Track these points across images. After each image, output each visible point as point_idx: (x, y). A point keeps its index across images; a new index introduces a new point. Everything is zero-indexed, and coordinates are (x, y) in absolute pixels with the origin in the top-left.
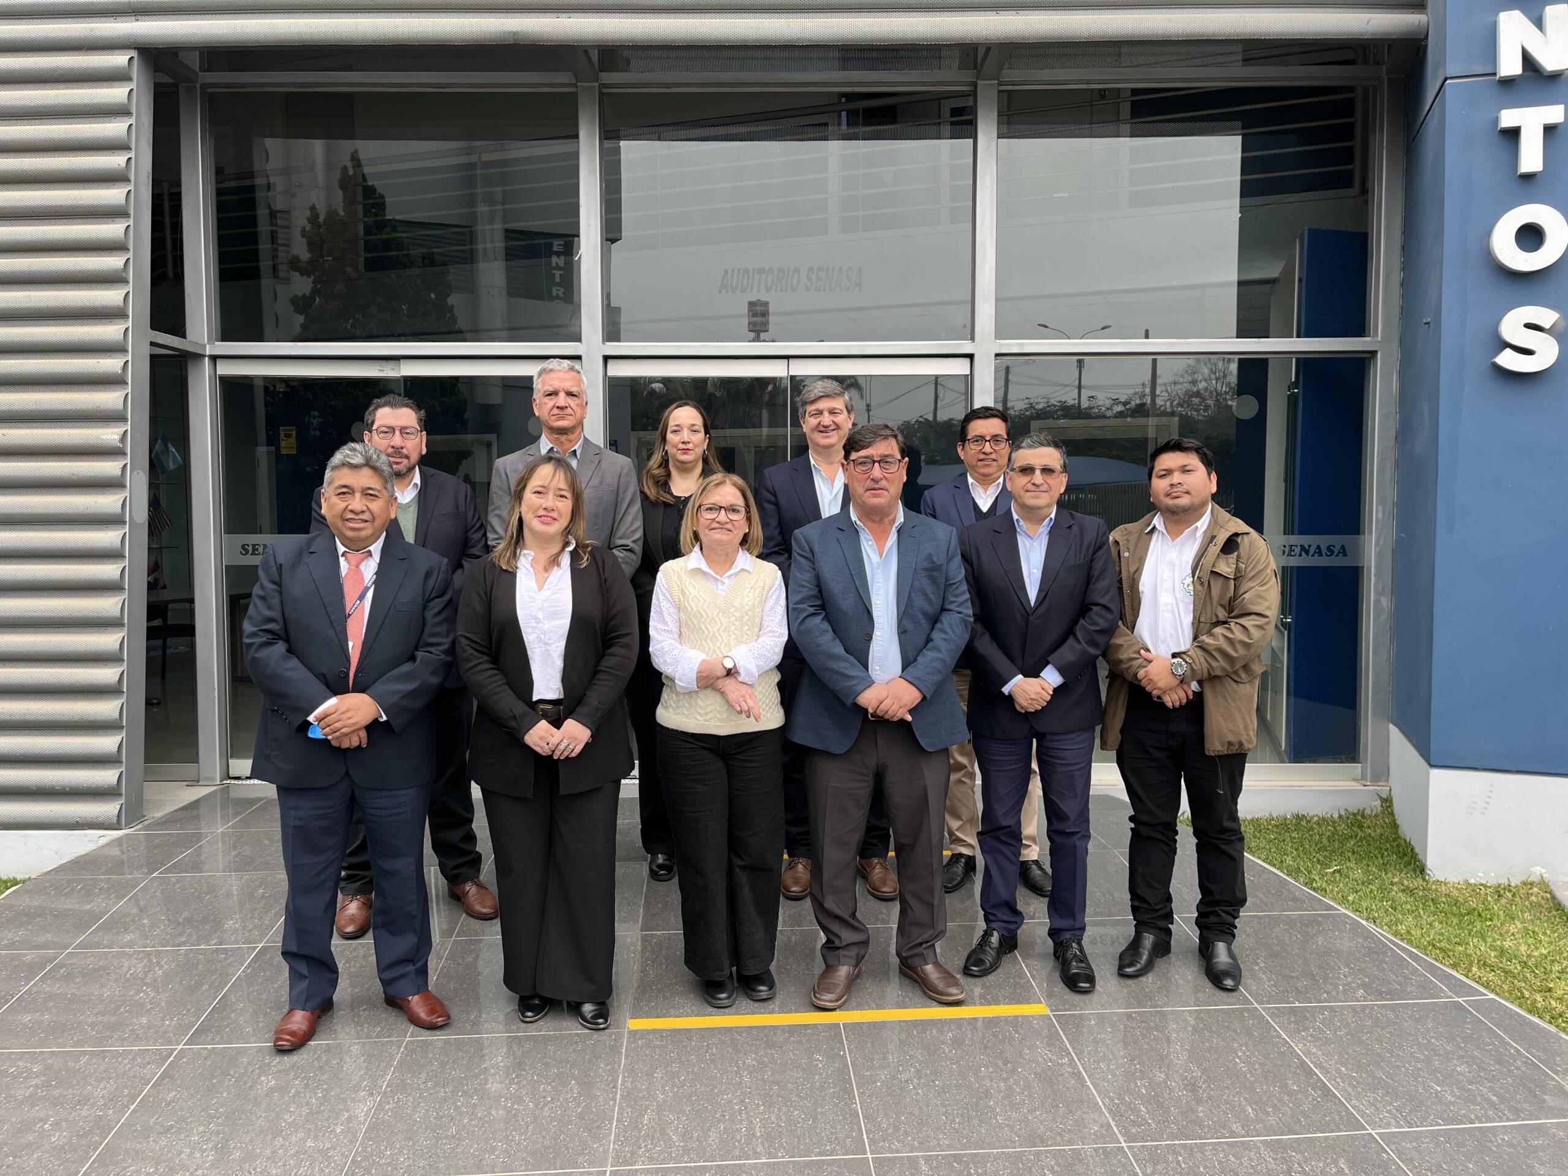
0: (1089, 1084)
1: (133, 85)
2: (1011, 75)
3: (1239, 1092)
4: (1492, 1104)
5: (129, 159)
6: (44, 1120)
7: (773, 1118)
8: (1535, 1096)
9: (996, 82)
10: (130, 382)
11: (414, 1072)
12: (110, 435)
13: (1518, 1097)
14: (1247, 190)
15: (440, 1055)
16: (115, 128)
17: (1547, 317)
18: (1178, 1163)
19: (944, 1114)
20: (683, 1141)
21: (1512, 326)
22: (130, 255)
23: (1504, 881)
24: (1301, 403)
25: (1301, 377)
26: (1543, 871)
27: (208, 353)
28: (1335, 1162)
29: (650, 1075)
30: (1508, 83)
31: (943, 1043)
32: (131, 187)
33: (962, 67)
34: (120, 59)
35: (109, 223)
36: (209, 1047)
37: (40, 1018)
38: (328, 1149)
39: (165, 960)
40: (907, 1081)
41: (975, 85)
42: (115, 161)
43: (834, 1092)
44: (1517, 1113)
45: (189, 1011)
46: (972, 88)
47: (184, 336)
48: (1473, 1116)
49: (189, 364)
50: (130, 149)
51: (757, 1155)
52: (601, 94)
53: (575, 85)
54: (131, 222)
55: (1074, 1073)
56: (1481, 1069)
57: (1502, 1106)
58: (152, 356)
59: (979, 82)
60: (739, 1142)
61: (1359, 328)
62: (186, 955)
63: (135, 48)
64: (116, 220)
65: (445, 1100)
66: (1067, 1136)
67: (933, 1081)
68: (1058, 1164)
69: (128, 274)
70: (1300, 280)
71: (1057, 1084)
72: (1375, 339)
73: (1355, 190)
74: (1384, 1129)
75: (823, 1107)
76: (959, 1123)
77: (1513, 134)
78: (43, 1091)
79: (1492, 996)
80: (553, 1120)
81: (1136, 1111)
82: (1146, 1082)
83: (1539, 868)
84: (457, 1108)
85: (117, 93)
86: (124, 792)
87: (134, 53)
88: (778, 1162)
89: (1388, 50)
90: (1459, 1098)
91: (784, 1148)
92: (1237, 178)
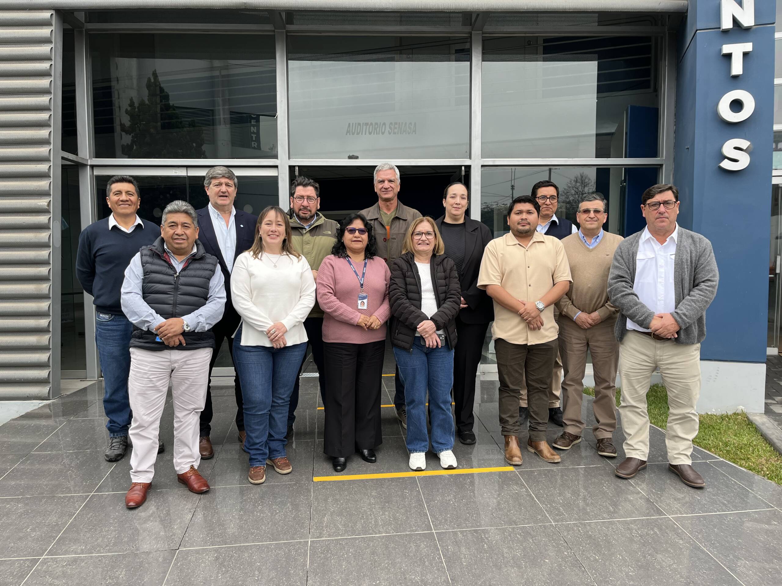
0: (535, 499)
1: (53, 28)
2: (488, 28)
3: (606, 501)
4: (724, 504)
5: (51, 65)
6: (28, 527)
7: (387, 517)
8: (744, 501)
9: (481, 32)
10: (52, 176)
11: (211, 501)
12: (42, 202)
13: (736, 501)
14: (600, 89)
15: (222, 494)
16: (45, 49)
17: (744, 144)
18: (579, 531)
19: (468, 513)
20: (345, 528)
21: (728, 148)
22: (52, 113)
23: (724, 413)
24: (627, 190)
25: (627, 177)
26: (743, 408)
27: (89, 164)
28: (653, 529)
29: (326, 500)
30: (726, 32)
31: (465, 484)
32: (52, 79)
33: (464, 24)
34: (46, 15)
35: (41, 97)
36: (107, 493)
37: (20, 483)
38: (172, 535)
39: (80, 456)
40: (449, 500)
41: (471, 34)
42: (44, 66)
43: (415, 506)
44: (736, 508)
45: (95, 478)
46: (470, 35)
47: (77, 155)
48: (716, 510)
49: (79, 168)
50: (52, 60)
51: (380, 532)
52: (287, 36)
53: (274, 31)
54: (52, 96)
55: (528, 495)
56: (718, 490)
57: (729, 505)
58: (62, 165)
59: (473, 32)
60: (371, 527)
61: (654, 154)
62: (90, 454)
63: (54, 10)
64: (44, 95)
65: (227, 513)
66: (526, 521)
67: (462, 500)
68: (523, 533)
69: (51, 122)
70: (626, 133)
71: (520, 499)
72: (662, 158)
73: (651, 90)
74: (674, 515)
75: (410, 512)
76: (475, 517)
77: (729, 56)
78: (25, 515)
79: (722, 459)
80: (280, 520)
81: (558, 509)
82: (562, 497)
83: (741, 407)
84: (233, 516)
85: (45, 32)
86: (51, 381)
87: (53, 12)
88: (391, 535)
89: (669, 18)
90: (709, 502)
91: (393, 529)
92: (595, 84)
